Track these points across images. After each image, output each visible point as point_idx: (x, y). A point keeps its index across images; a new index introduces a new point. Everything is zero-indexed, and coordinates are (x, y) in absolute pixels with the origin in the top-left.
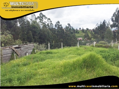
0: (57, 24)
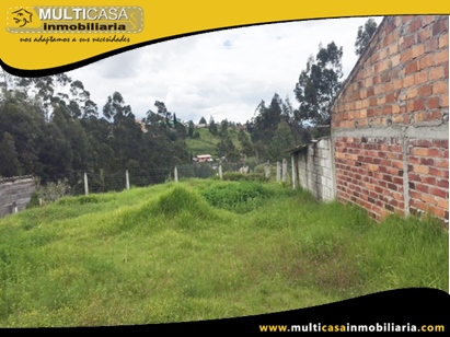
0: (114, 105)
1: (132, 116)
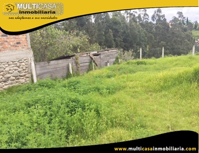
1: (165, 20)
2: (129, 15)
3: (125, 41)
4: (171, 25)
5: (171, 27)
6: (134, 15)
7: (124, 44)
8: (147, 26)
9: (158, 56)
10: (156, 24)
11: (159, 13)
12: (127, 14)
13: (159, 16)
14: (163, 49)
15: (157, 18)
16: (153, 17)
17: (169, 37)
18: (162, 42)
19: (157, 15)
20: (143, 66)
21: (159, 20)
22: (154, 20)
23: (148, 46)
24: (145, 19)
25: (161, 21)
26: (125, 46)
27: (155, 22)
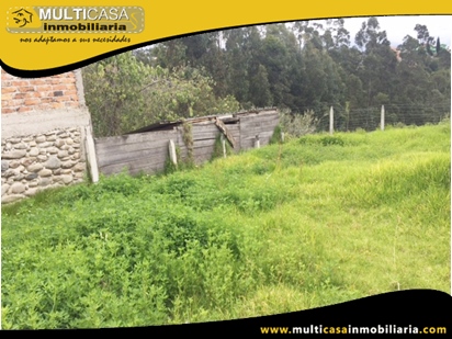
1: (387, 43)
2: (303, 32)
3: (295, 90)
4: (401, 55)
5: (400, 59)
6: (316, 33)
7: (293, 98)
8: (344, 56)
9: (371, 125)
10: (367, 52)
11: (372, 28)
12: (300, 31)
13: (374, 36)
14: (383, 111)
15: (368, 39)
16: (359, 37)
17: (396, 82)
18: (380, 94)
19: (368, 31)
20: (338, 148)
21: (372, 44)
22: (361, 45)
23: (347, 103)
24: (341, 41)
25: (378, 45)
26: (295, 102)
27: (364, 49)
